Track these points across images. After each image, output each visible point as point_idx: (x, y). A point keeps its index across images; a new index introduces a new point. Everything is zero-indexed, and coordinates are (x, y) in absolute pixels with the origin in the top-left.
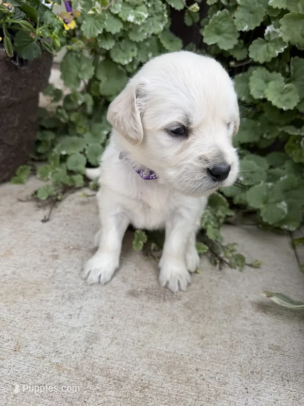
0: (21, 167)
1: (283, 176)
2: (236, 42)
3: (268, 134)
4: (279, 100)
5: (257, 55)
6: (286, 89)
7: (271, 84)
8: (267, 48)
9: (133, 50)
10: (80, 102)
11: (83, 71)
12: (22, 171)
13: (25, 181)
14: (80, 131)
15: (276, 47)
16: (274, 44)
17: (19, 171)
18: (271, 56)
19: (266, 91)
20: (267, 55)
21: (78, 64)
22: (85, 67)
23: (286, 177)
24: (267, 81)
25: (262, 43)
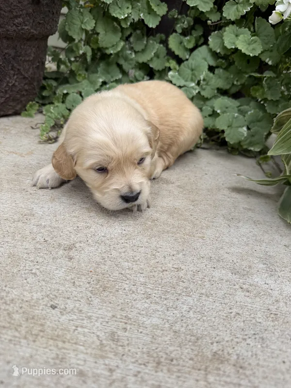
0: (31, 103)
1: (251, 111)
2: (212, 5)
3: (237, 81)
4: (247, 49)
5: (229, 14)
6: (252, 40)
7: (241, 37)
8: (237, 9)
9: (128, 8)
10: (81, 52)
11: (86, 22)
12: (31, 106)
13: (34, 115)
14: (79, 79)
15: (244, 7)
16: (242, 5)
17: (28, 105)
18: (241, 14)
19: (237, 42)
20: (237, 13)
21: (82, 17)
22: (87, 20)
23: (252, 112)
24: (237, 36)
25: (233, 5)
